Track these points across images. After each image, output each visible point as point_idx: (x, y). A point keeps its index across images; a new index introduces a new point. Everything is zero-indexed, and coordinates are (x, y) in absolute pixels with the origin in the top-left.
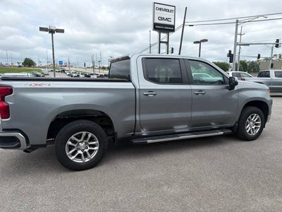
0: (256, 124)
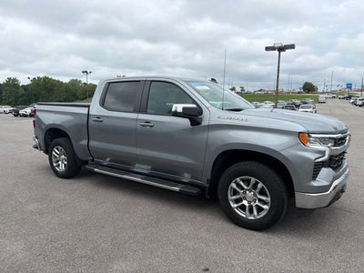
0: (260, 200)
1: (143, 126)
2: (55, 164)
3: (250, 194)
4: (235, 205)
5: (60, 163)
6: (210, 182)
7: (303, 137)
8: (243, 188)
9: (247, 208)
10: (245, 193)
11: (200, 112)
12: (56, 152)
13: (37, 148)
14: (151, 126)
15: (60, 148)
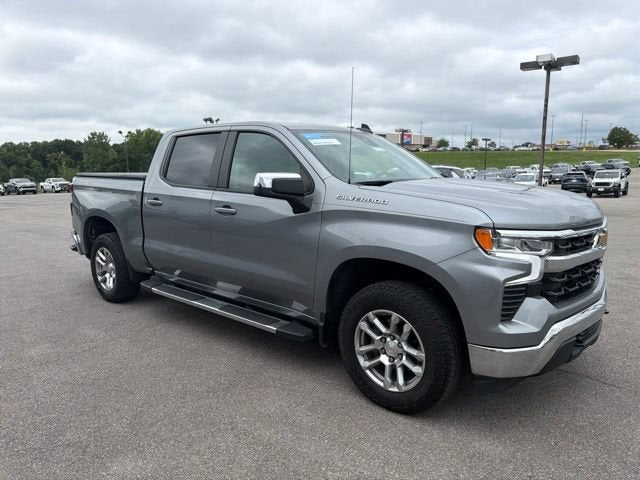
1: (221, 213)
2: (100, 278)
3: (392, 344)
4: (367, 364)
5: (107, 275)
6: (327, 318)
7: (485, 236)
8: (379, 333)
9: (387, 371)
10: (383, 340)
11: (311, 188)
12: (101, 257)
13: (75, 249)
14: (233, 214)
15: (106, 250)
